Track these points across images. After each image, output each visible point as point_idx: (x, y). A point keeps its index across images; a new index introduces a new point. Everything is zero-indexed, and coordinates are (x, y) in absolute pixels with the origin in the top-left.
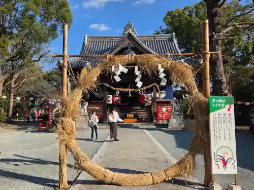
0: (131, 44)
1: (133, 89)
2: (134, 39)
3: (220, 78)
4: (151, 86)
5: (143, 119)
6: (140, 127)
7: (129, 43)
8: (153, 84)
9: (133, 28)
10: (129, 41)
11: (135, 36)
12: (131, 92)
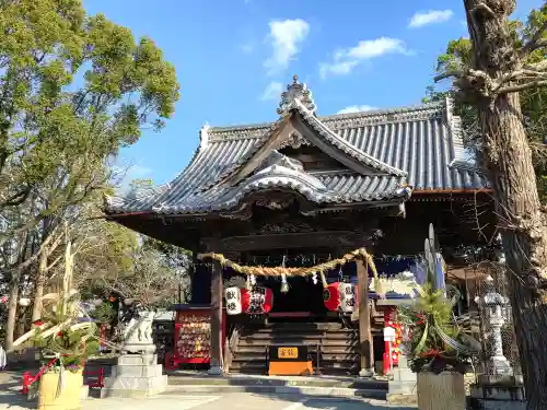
0: (300, 137)
1: (295, 269)
2: (306, 122)
3: (524, 224)
4: (349, 257)
5: (336, 362)
6: (306, 390)
7: (293, 136)
8: (356, 252)
9: (306, 94)
10: (294, 131)
11: (309, 114)
12: (288, 279)
